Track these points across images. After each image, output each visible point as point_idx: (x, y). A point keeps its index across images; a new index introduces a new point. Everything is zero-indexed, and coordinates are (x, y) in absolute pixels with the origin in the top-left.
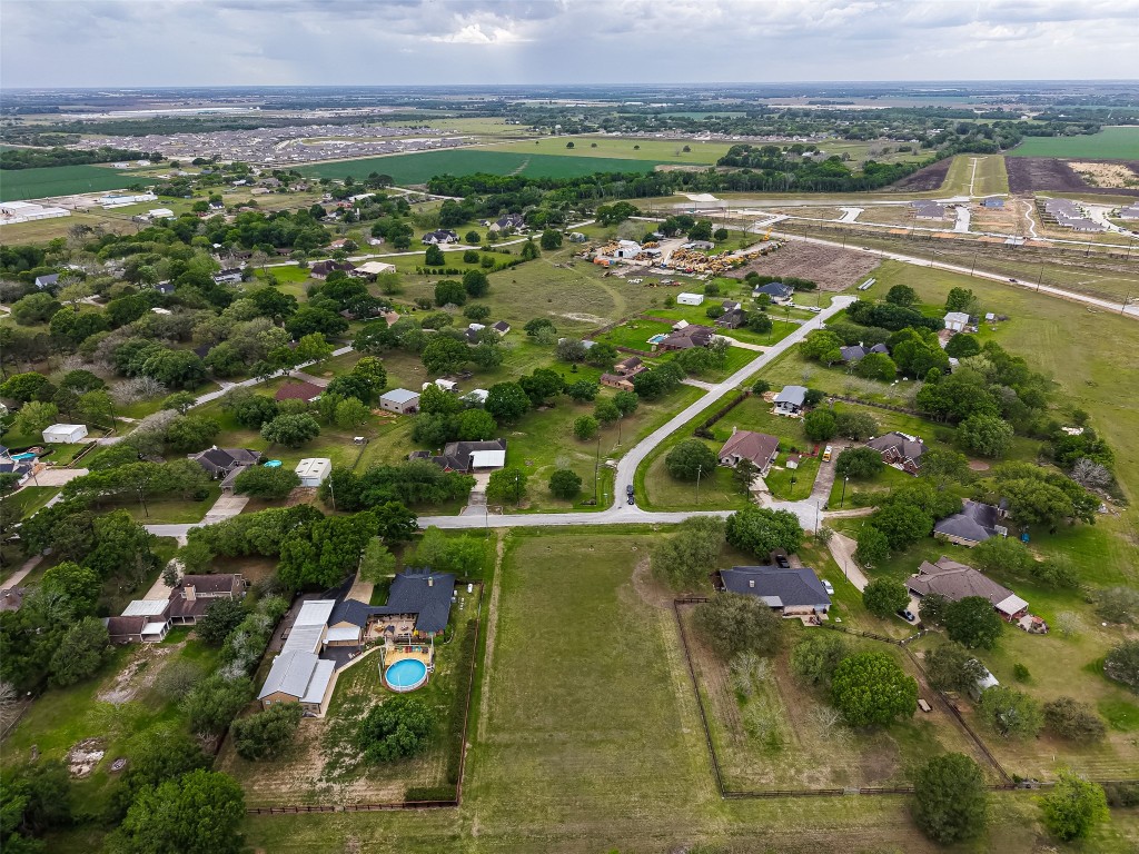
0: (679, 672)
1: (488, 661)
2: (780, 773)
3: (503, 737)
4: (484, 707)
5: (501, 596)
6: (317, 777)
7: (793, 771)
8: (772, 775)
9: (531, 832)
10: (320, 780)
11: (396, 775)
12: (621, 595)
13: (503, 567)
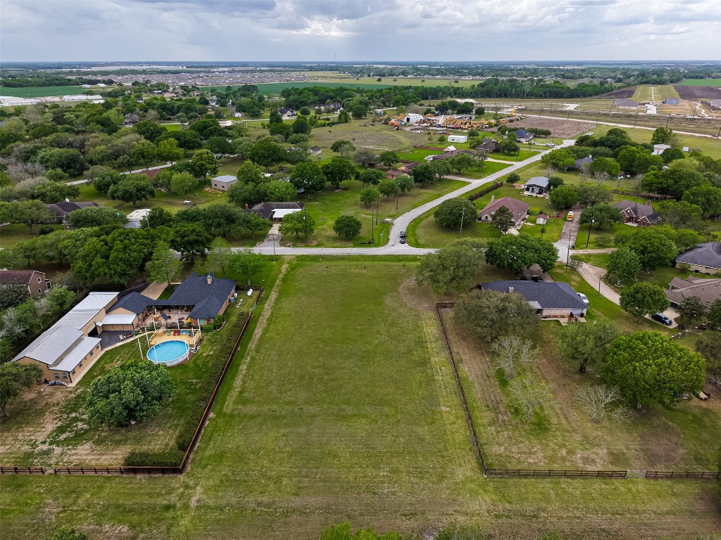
0: (439, 359)
1: (252, 345)
2: (550, 453)
3: (251, 409)
4: (238, 382)
5: (277, 299)
6: (41, 439)
7: (564, 452)
8: (540, 455)
9: (259, 504)
10: (44, 443)
11: (126, 441)
12: (388, 301)
13: (283, 280)
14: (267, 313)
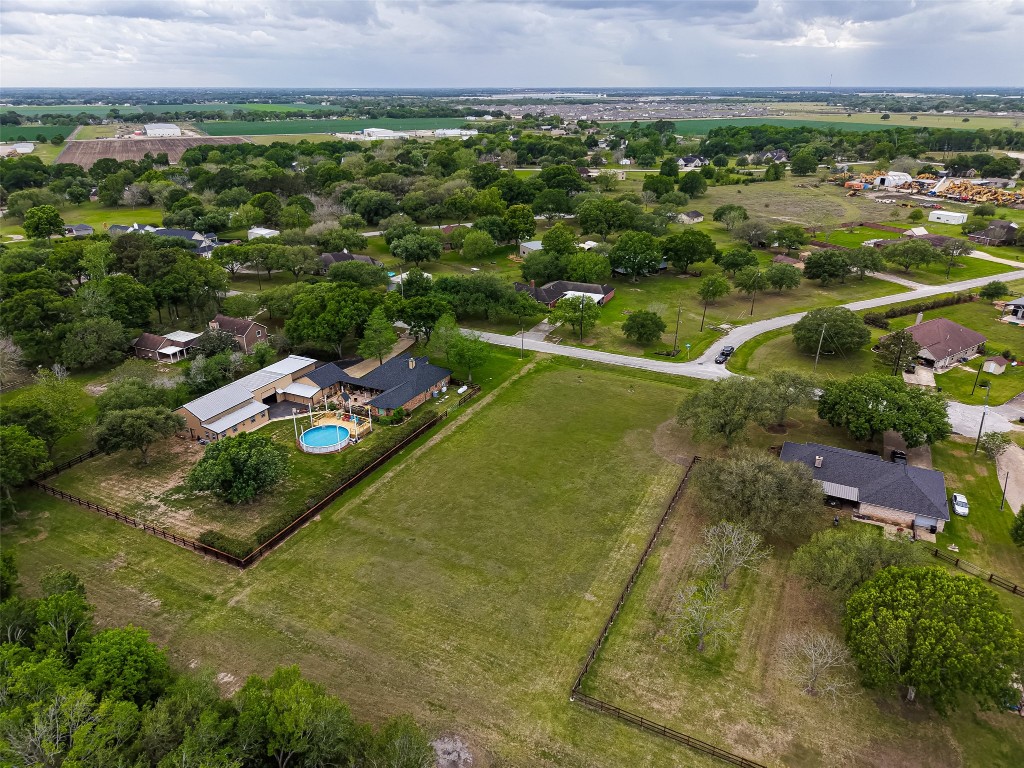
0: (636, 531)
5: (488, 404)
10: (156, 498)
12: (630, 438)
13: (515, 383)
14: (463, 419)
